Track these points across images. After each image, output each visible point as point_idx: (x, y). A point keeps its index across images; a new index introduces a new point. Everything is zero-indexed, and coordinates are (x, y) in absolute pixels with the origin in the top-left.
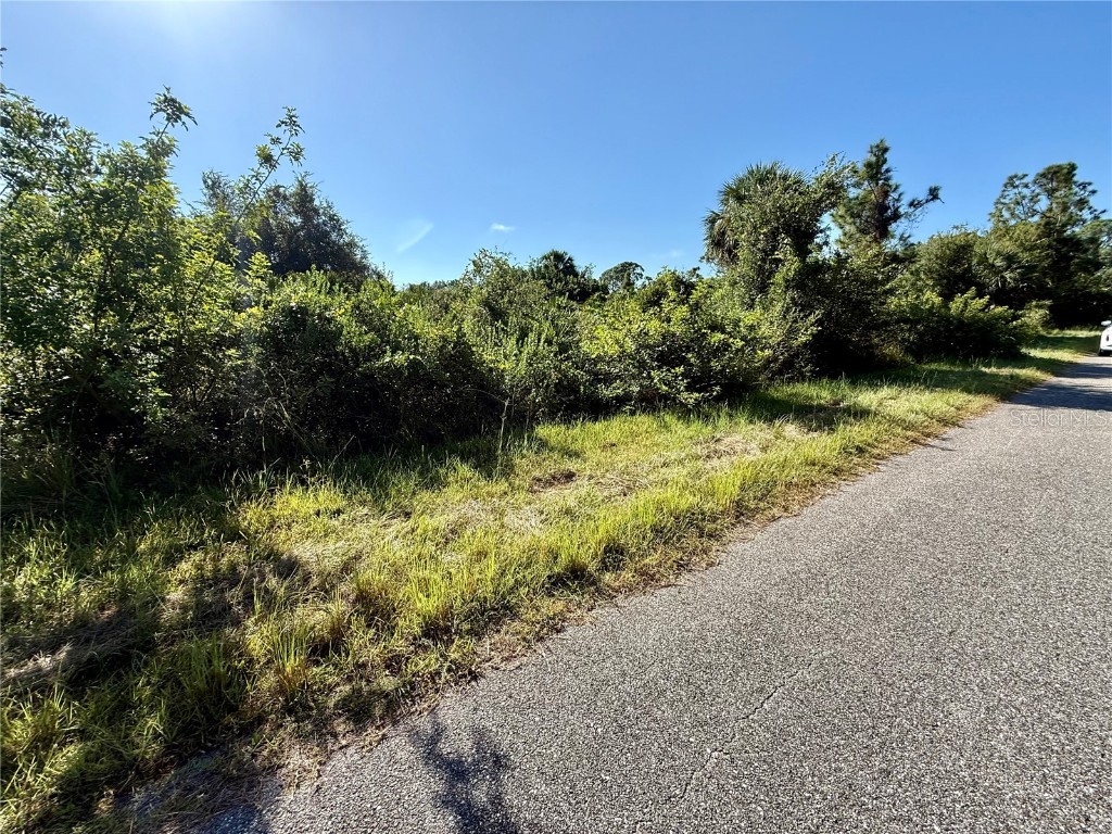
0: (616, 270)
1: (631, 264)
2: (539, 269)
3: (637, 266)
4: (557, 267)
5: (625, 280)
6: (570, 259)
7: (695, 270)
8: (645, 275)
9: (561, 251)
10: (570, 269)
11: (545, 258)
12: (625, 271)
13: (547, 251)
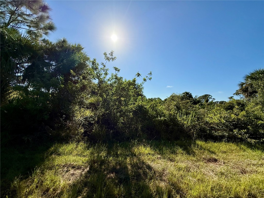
0: (203, 96)
1: (208, 95)
2: (182, 96)
3: (210, 95)
4: (187, 96)
5: (206, 99)
6: (190, 94)
7: (232, 97)
8: (212, 98)
9: (188, 92)
10: (190, 96)
11: (184, 93)
12: (206, 97)
13: (184, 92)
